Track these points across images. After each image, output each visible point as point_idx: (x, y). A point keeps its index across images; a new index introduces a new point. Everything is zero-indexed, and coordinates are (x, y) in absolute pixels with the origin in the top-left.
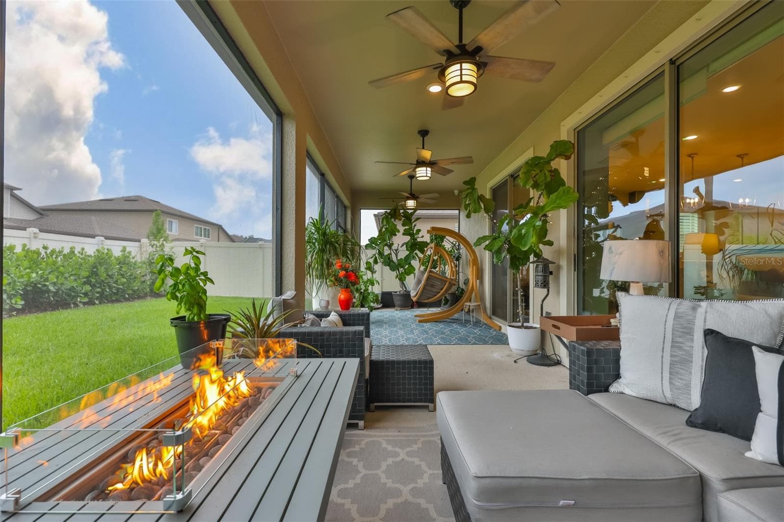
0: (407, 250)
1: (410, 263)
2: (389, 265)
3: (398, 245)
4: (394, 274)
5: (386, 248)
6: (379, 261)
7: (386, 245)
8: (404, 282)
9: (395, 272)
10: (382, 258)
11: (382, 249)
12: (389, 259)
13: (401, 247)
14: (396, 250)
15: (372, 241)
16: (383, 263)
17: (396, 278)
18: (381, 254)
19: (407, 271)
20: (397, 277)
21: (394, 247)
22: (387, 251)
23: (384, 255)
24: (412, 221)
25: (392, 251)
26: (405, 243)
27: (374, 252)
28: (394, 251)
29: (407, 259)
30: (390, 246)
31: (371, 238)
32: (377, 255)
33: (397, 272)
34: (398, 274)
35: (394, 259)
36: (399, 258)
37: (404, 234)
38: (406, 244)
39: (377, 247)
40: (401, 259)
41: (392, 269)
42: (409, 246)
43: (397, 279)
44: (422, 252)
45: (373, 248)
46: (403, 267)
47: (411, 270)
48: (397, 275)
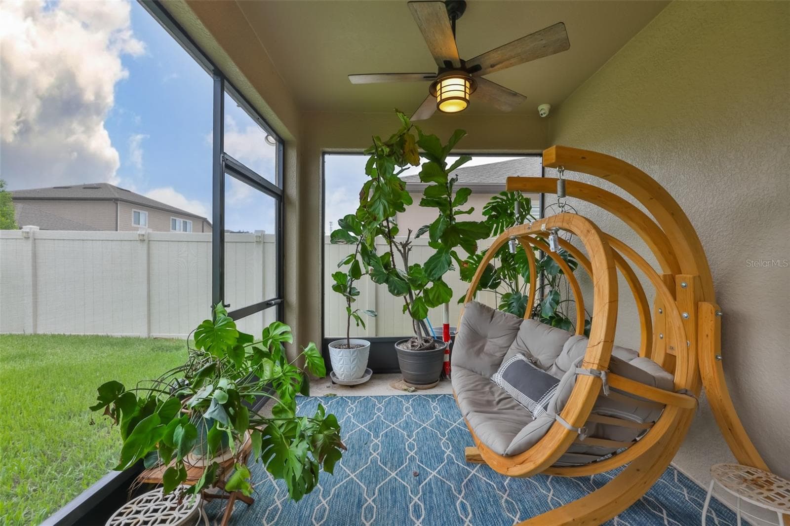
0: (433, 244)
1: (440, 278)
2: (387, 281)
3: (410, 232)
4: (400, 301)
5: (380, 240)
6: (363, 271)
7: (379, 231)
8: (425, 320)
9: (402, 297)
10: (369, 265)
11: (369, 242)
12: (387, 266)
13: (418, 236)
14: (404, 246)
15: (347, 223)
16: (372, 275)
17: (404, 311)
18: (368, 253)
19: (431, 297)
20: (406, 307)
21: (400, 238)
22: (381, 246)
23: (374, 256)
24: (447, 167)
25: (394, 248)
26: (427, 227)
27: (352, 249)
28: (400, 247)
29: (434, 267)
30: (390, 235)
31: (346, 217)
32: (359, 257)
33: (408, 297)
34: (409, 301)
35: (400, 267)
36: (410, 264)
37: (424, 203)
38: (432, 228)
39: (359, 238)
40: (417, 265)
41: (395, 291)
42: (439, 233)
43: (407, 312)
44: (471, 248)
45: (350, 241)
46: (420, 287)
47: (442, 295)
48: (407, 304)
